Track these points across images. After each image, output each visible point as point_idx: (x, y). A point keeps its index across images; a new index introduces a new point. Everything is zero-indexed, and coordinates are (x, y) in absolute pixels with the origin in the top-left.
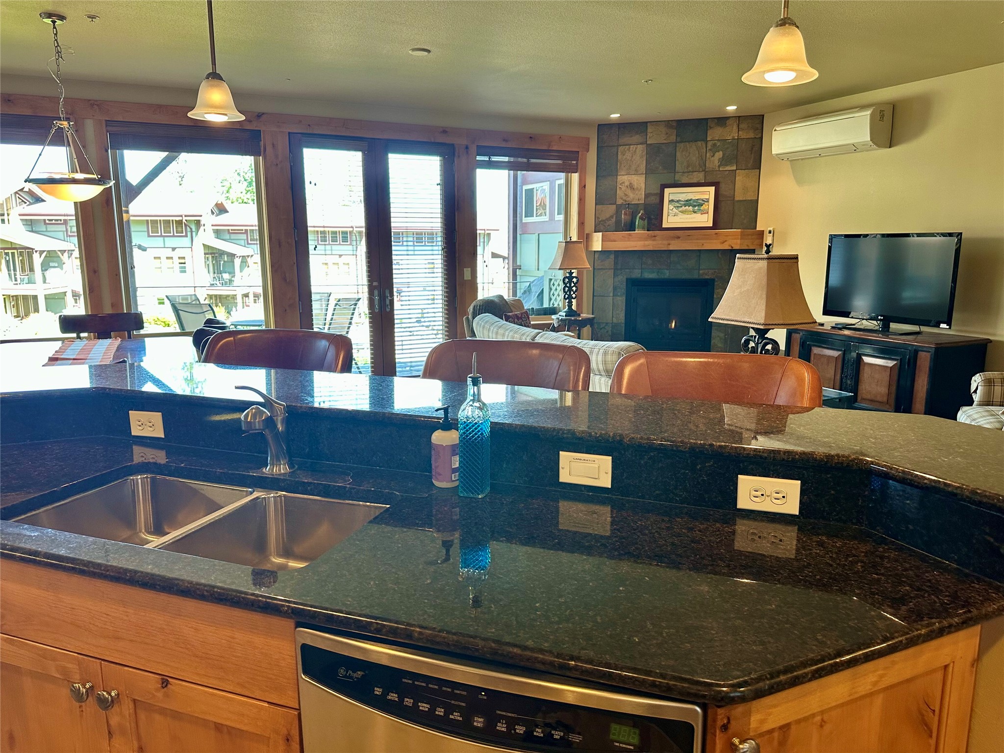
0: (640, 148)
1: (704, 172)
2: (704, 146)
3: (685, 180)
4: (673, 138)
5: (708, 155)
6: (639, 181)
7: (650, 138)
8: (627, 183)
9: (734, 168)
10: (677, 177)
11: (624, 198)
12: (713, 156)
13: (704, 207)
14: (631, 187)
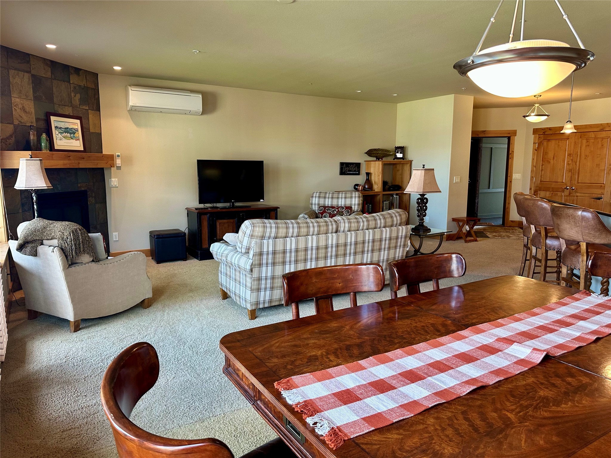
0: (27, 75)
1: (71, 107)
2: (69, 87)
3: (61, 112)
4: (49, 74)
5: (72, 95)
6: (30, 106)
7: (33, 69)
8: (20, 106)
9: (87, 108)
10: (56, 107)
11: (20, 119)
12: (75, 96)
13: (76, 135)
14: (23, 109)
